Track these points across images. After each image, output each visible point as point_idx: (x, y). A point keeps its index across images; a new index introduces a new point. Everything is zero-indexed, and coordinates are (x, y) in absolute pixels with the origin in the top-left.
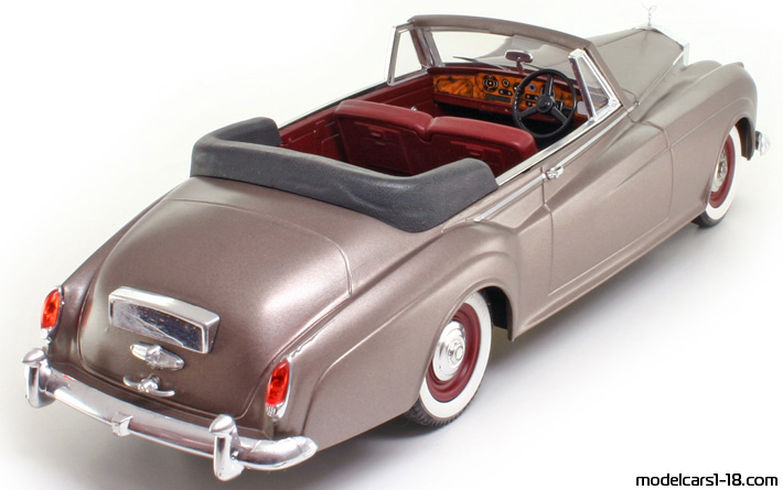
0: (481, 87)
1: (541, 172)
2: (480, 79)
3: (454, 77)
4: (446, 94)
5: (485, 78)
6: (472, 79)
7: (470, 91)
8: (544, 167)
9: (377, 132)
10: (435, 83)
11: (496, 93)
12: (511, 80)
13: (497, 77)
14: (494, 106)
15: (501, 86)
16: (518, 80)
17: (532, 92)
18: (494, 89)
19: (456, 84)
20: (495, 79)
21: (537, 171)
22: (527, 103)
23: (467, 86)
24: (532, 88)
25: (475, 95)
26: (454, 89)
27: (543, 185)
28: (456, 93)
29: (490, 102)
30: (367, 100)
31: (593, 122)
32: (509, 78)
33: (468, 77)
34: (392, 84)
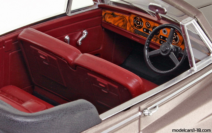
0: (132, 24)
1: (139, 110)
2: (132, 18)
3: (116, 13)
4: (109, 24)
5: (135, 18)
6: (127, 17)
7: (125, 25)
8: (143, 107)
9: (43, 56)
10: (103, 14)
11: (141, 30)
12: (152, 24)
13: (143, 20)
14: (139, 38)
15: (144, 26)
16: (156, 24)
17: (164, 34)
18: (140, 27)
19: (117, 18)
20: (141, 20)
21: (136, 109)
22: (160, 41)
23: (123, 21)
24: (165, 32)
25: (128, 28)
26: (115, 22)
27: (140, 119)
28: (116, 24)
29: (137, 35)
30: (38, 29)
31: (193, 70)
32: (150, 22)
33: (124, 15)
34: (70, 14)
